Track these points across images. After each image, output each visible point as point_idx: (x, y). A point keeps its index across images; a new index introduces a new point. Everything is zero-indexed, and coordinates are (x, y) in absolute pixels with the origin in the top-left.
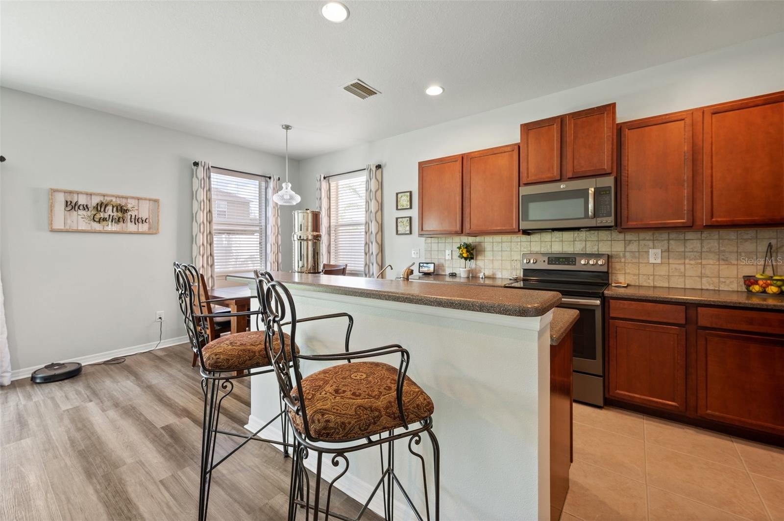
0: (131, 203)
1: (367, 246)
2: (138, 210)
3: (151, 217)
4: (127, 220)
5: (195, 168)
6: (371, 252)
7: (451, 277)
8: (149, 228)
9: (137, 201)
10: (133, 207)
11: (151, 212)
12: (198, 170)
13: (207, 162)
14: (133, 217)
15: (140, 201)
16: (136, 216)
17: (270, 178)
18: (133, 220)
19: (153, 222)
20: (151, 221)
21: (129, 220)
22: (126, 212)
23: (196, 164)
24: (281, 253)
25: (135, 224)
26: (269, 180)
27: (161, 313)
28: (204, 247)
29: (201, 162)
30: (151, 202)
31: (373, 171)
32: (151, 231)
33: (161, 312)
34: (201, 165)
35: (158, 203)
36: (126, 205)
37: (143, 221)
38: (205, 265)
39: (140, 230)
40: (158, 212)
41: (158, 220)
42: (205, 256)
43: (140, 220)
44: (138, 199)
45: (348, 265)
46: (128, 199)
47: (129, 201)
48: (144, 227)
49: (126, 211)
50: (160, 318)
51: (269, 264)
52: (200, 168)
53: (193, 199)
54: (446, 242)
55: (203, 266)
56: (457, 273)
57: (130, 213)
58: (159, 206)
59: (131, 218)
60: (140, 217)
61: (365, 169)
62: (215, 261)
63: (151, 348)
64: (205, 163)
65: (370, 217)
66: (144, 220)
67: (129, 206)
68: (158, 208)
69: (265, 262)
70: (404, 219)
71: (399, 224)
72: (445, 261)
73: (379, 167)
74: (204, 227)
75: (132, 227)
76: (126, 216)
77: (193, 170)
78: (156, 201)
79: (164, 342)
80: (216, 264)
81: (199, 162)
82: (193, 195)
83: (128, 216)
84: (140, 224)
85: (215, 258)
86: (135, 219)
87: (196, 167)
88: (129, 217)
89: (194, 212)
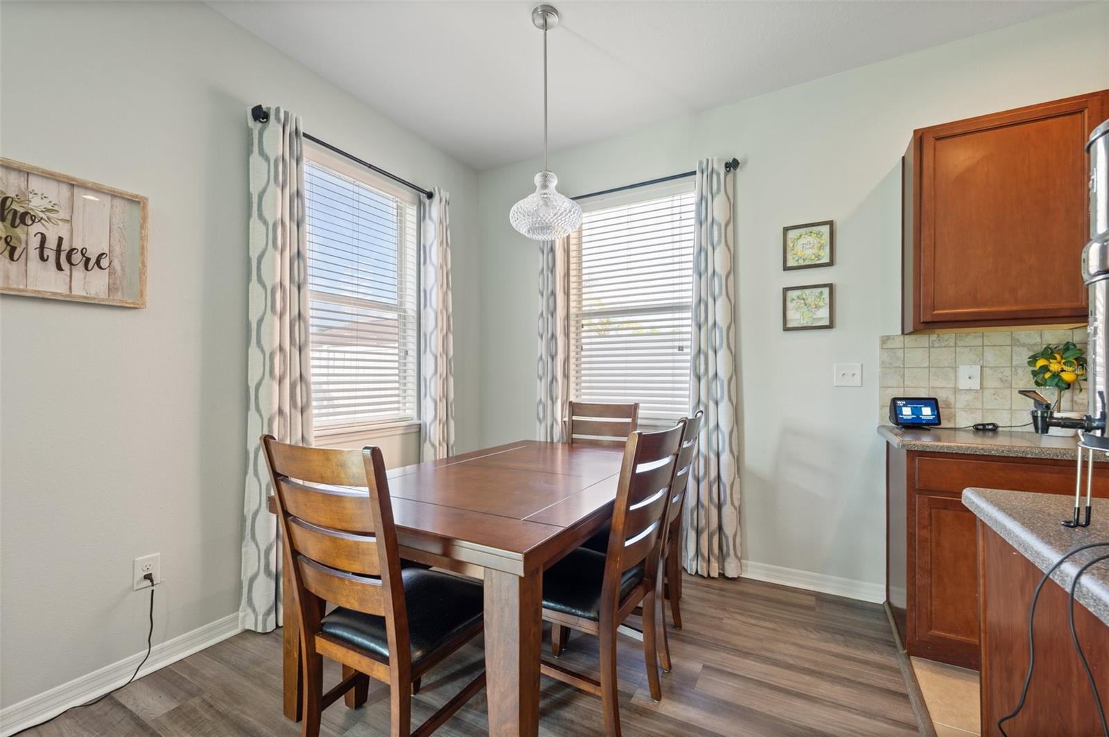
0: (42, 194)
1: (702, 357)
2: (69, 221)
3: (117, 250)
4: (26, 249)
5: (256, 126)
6: (711, 373)
7: (981, 433)
8: (111, 289)
9: (65, 191)
10: (48, 210)
11: (116, 234)
12: (265, 134)
13: (294, 115)
14: (52, 243)
15: (76, 190)
16: (60, 239)
17: (430, 196)
18: (50, 254)
19: (123, 269)
20: (116, 263)
21: (34, 253)
22: (23, 222)
23: (260, 114)
24: (453, 376)
25: (59, 268)
26: (427, 201)
27: (150, 559)
28: (285, 357)
29: (278, 110)
30: (117, 202)
31: (718, 175)
32: (118, 298)
33: (154, 555)
34: (278, 119)
35: (144, 208)
36: (23, 197)
37: (88, 260)
38: (287, 409)
39: (78, 291)
40: (143, 238)
41: (143, 263)
42: (287, 382)
43: (77, 257)
44: (73, 184)
45: (641, 405)
46: (31, 179)
47: (35, 184)
48: (95, 284)
49: (24, 218)
50: (148, 577)
51: (428, 405)
52: (274, 127)
53: (249, 216)
54: (960, 343)
55: (280, 411)
56: (999, 424)
57: (36, 228)
58: (144, 219)
59: (42, 246)
60: (78, 245)
61: (694, 173)
62: (314, 395)
63: (118, 678)
64: (286, 113)
65: (710, 287)
66: (93, 261)
67: (36, 204)
68: (142, 227)
69: (415, 400)
70: (807, 291)
71: (789, 305)
72: (955, 393)
73: (732, 165)
74: (283, 299)
75: (46, 279)
76: (23, 237)
77: (249, 132)
78: (136, 202)
79: (162, 650)
80: (314, 403)
81: (269, 109)
82: (249, 206)
83: (29, 236)
84: (79, 273)
85: (313, 387)
86: (59, 251)
87: (259, 125)
88: (35, 242)
89: (254, 255)
